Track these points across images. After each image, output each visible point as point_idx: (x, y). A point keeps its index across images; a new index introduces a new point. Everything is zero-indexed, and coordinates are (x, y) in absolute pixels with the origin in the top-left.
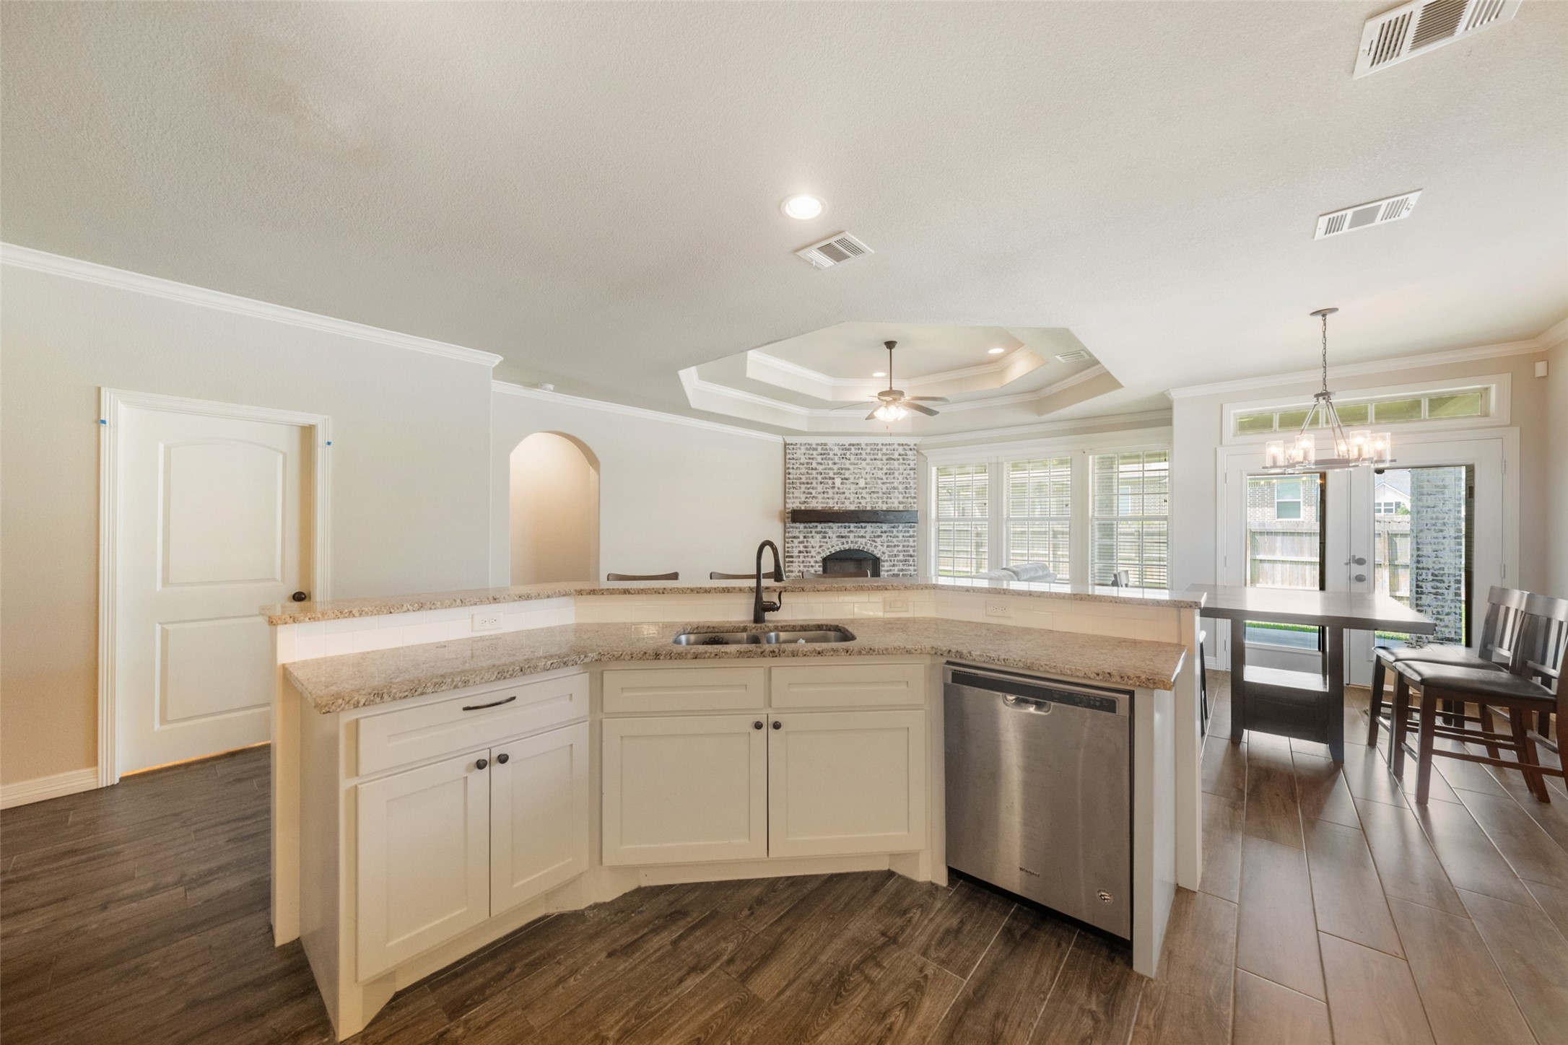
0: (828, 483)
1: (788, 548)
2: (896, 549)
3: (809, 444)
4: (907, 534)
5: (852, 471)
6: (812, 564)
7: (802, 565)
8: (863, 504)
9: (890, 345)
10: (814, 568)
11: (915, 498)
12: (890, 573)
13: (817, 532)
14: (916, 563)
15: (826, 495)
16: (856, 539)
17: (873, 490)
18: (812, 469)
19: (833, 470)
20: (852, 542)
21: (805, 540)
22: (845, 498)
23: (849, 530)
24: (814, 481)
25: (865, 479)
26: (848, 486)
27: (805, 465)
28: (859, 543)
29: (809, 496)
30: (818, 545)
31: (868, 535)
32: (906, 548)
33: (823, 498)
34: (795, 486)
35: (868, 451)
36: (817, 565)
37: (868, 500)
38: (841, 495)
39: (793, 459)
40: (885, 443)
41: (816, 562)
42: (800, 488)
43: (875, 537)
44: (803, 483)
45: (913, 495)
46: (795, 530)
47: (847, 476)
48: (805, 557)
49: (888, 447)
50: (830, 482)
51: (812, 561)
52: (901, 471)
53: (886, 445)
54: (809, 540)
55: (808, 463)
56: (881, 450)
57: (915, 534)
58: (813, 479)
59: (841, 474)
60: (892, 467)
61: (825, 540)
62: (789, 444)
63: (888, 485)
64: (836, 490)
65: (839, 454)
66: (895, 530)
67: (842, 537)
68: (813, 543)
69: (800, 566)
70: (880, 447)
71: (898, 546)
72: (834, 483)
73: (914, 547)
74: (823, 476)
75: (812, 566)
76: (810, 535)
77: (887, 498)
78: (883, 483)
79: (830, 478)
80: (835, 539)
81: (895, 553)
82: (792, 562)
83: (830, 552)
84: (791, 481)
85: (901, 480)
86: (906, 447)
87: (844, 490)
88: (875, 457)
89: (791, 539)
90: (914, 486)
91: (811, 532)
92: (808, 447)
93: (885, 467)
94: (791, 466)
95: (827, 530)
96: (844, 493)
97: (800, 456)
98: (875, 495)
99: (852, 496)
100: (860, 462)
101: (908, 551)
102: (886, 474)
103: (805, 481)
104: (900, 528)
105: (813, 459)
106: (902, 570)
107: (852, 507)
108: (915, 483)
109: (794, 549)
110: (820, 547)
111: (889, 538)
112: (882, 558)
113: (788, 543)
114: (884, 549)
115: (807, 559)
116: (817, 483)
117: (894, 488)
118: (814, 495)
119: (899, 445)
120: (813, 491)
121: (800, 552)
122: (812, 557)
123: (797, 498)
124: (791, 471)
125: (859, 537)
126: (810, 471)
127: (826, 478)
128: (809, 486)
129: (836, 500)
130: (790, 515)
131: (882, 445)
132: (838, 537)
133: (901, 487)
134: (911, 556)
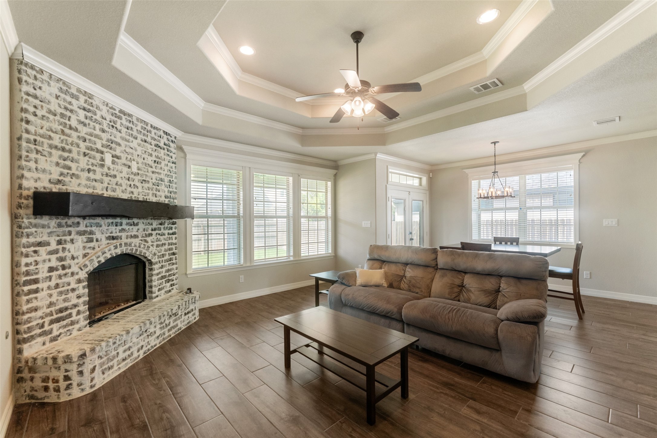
0: (94, 158)
1: (27, 265)
2: (163, 248)
3: (64, 83)
4: (171, 231)
5: (123, 148)
6: (73, 285)
7: (55, 292)
8: (136, 195)
9: (357, 36)
10: (77, 292)
11: (175, 193)
12: (160, 276)
13: (80, 233)
14: (177, 261)
15: (91, 175)
16: (129, 241)
17: (144, 179)
18: (71, 128)
19: (101, 139)
20: (126, 244)
21: (60, 247)
22: (117, 184)
23: (120, 228)
24: (75, 149)
25: (138, 163)
26: (120, 167)
27: (58, 118)
28: (133, 245)
29: (66, 171)
30: (80, 253)
31: (140, 234)
32: (170, 247)
33: (88, 179)
34: (40, 148)
35: (139, 128)
36: (81, 285)
37: (140, 190)
38: (112, 179)
39: (36, 97)
40: (154, 125)
41: (79, 281)
42: (50, 154)
43: (146, 236)
44: (56, 147)
45: (175, 190)
46: (40, 230)
47: (118, 153)
48: (60, 277)
49: (155, 131)
50: (98, 156)
51: (73, 280)
52: (167, 162)
53: (155, 128)
54: (68, 246)
55: (62, 115)
56: (150, 132)
57: (176, 231)
58: (72, 144)
59: (111, 149)
60: (160, 155)
61: (91, 245)
62: (26, 65)
63: (157, 175)
64: (105, 170)
65: (108, 119)
66: (162, 227)
67: (113, 238)
68: (73, 252)
69: (51, 296)
70: (149, 128)
71: (165, 244)
72: (102, 160)
73: (176, 244)
74: (87, 144)
75: (73, 290)
76: (68, 238)
77: (157, 190)
78: (153, 172)
79: (98, 151)
80: (104, 242)
81: (163, 252)
82: (36, 291)
83: (99, 262)
84: (32, 137)
85: (166, 172)
86: (169, 137)
87: (115, 173)
88: (146, 138)
89: (32, 249)
90: (175, 180)
91: (70, 233)
92: (65, 88)
93: (154, 154)
94: (32, 109)
95: (93, 229)
96: (115, 176)
97: (48, 97)
98: (146, 185)
99: (124, 182)
100: (131, 139)
101: (172, 249)
102: (155, 161)
103: (60, 145)
104: (166, 225)
105: (71, 111)
106: (168, 271)
107: (125, 196)
108: (176, 178)
109: (40, 266)
110: (85, 256)
111: (158, 236)
112: (153, 260)
113: (27, 256)
114: (153, 249)
115: (65, 280)
116: (79, 153)
117: (162, 180)
118: (74, 171)
119: (164, 132)
120: (73, 165)
121: (51, 269)
122: (73, 274)
123: (44, 171)
124: (31, 118)
125: (132, 237)
126: (67, 131)
127: (92, 150)
128: (66, 155)
129: (105, 185)
130: (31, 202)
131: (151, 126)
132: (109, 238)
133: (166, 179)
134: (174, 254)
